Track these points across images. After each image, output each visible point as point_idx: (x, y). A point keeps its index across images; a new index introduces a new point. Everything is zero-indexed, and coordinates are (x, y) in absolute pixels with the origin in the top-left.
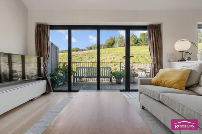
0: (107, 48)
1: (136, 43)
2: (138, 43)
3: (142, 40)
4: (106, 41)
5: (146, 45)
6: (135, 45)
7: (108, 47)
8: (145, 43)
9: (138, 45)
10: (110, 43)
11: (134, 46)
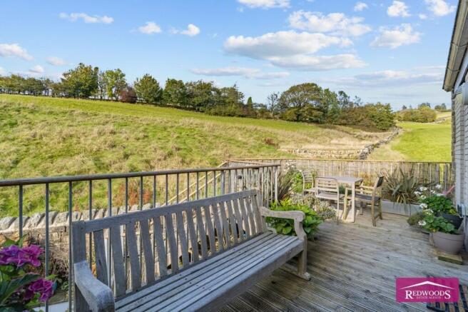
0: (69, 96)
1: (156, 100)
2: (162, 99)
3: (170, 95)
4: (65, 75)
5: (177, 107)
6: (156, 105)
7: (73, 95)
8: (177, 102)
9: (162, 105)
10: (79, 85)
11: (152, 106)
